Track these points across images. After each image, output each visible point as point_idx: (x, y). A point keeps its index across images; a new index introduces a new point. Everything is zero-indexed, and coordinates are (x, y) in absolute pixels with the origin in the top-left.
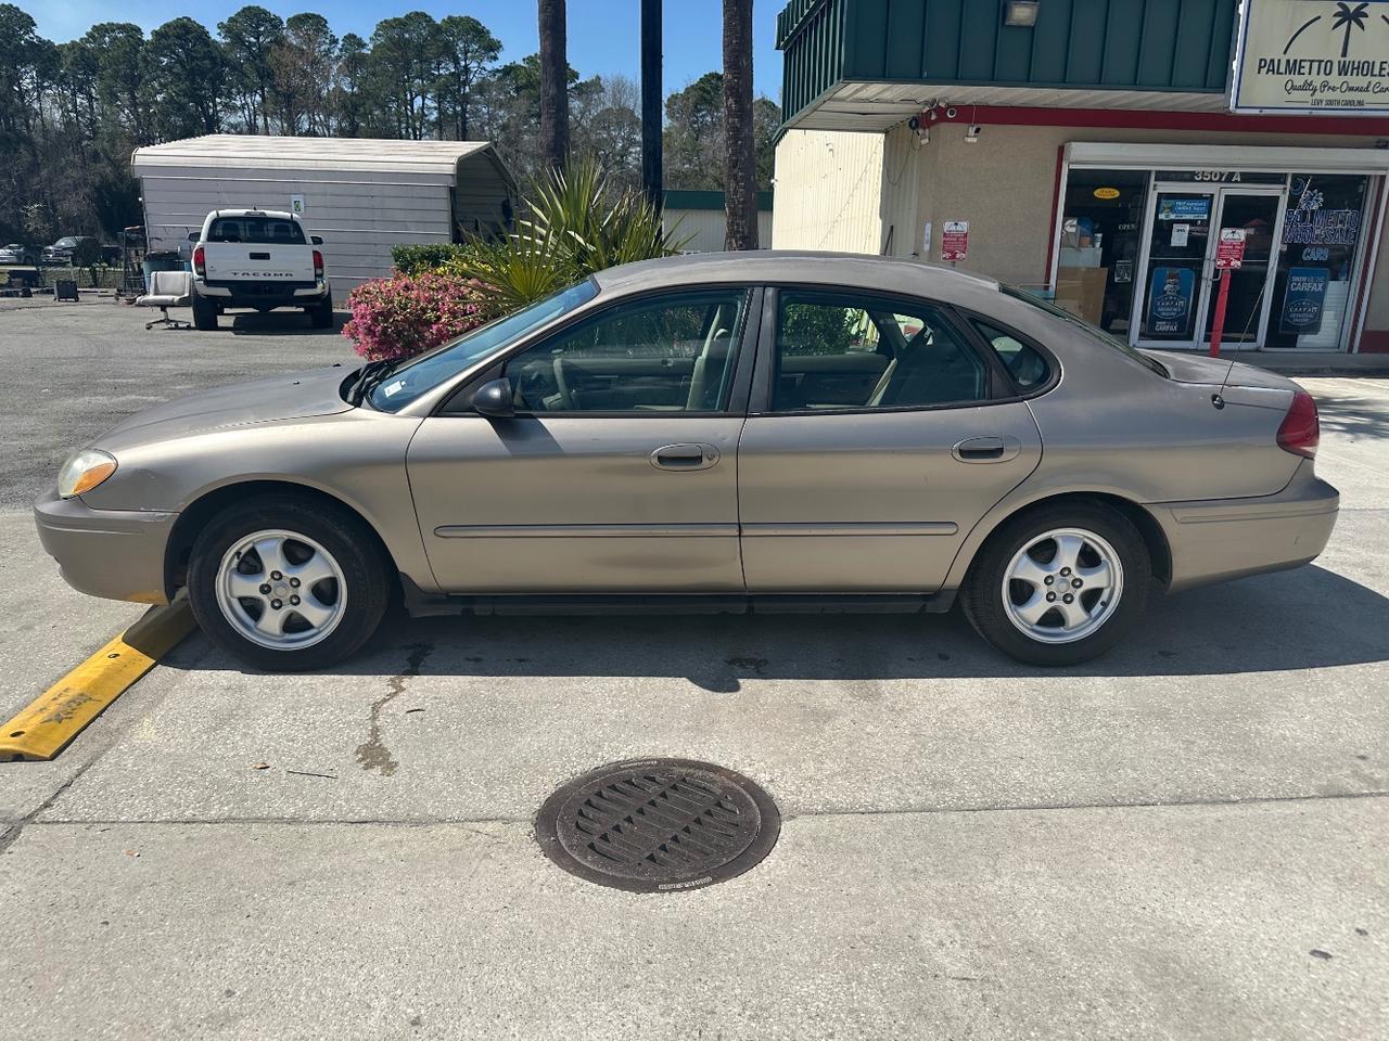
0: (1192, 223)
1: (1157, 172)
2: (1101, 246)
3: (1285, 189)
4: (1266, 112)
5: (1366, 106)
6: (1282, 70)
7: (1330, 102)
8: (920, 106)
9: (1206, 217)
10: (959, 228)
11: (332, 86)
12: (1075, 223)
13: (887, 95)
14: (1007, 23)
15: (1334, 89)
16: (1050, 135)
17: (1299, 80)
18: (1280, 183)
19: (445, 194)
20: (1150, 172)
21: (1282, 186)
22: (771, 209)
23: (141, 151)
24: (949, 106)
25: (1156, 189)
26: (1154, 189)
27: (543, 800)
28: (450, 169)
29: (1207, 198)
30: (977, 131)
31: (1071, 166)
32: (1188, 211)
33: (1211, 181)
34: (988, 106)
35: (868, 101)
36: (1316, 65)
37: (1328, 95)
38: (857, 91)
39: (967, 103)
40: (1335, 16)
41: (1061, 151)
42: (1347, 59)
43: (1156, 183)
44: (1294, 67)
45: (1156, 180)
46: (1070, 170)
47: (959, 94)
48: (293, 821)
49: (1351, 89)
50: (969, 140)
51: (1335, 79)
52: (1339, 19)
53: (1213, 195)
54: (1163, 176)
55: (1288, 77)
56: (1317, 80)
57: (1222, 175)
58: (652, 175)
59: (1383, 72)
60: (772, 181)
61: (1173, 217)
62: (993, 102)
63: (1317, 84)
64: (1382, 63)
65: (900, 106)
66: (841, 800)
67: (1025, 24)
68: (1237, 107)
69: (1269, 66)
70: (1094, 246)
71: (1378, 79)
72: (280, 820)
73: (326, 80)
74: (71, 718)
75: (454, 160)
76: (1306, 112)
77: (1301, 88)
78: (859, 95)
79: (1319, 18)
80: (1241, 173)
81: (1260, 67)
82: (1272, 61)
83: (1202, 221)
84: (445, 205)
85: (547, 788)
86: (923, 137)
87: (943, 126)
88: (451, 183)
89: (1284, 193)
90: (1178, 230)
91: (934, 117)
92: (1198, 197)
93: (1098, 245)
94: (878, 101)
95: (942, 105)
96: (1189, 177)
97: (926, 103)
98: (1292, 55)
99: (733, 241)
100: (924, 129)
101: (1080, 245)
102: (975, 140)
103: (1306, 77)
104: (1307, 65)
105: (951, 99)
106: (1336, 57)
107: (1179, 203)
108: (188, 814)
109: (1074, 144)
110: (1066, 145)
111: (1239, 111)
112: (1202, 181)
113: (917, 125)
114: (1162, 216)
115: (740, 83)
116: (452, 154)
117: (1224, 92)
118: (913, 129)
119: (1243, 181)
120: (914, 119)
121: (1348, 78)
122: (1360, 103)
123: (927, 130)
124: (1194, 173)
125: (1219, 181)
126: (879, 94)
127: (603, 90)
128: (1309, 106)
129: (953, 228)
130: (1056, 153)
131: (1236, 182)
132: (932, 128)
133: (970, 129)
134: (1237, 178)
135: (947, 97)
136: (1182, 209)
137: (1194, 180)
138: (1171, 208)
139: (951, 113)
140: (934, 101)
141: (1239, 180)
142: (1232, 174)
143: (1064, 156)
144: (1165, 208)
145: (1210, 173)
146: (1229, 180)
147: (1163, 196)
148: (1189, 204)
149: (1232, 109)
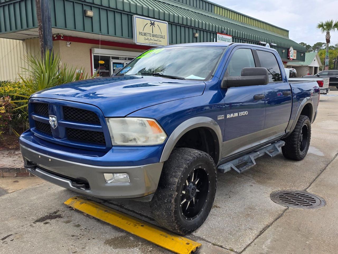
1: (112, 57)
4: (142, 44)
5: (158, 44)
6: (143, 35)
7: (152, 43)
12: (96, 70)
14: (86, 15)
15: (152, 40)
16: (89, 46)
17: (146, 38)
20: (110, 57)
26: (112, 61)
29: (122, 64)
30: (70, 43)
31: (94, 55)
33: (122, 60)
34: (71, 37)
36: (148, 34)
37: (151, 41)
40: (150, 23)
41: (91, 50)
42: (153, 33)
43: (112, 60)
44: (145, 34)
45: (112, 59)
46: (94, 56)
49: (155, 40)
50: (68, 46)
51: (152, 38)
52: (151, 24)
53: (123, 63)
54: (113, 58)
55: (145, 36)
56: (149, 38)
57: (124, 58)
59: (160, 37)
63: (149, 39)
64: (159, 35)
67: (90, 16)
69: (140, 33)
71: (158, 39)
76: (148, 45)
77: (147, 39)
79: (147, 24)
80: (128, 58)
81: (139, 34)
82: (141, 32)
87: (60, 41)
91: (56, 38)
92: (120, 64)
95: (62, 35)
96: (117, 58)
98: (145, 32)
102: (70, 46)
103: (147, 37)
104: (147, 34)
106: (152, 33)
107: (117, 65)
109: (95, 49)
111: (137, 44)
112: (121, 59)
114: (114, 68)
117: (133, 39)
121: (154, 38)
122: (157, 44)
124: (119, 57)
125: (124, 60)
128: (149, 43)
130: (89, 51)
131: (127, 60)
132: (55, 41)
133: (68, 42)
134: (127, 59)
135: (62, 33)
136: (118, 66)
137: (119, 59)
138: (116, 66)
139: (62, 37)
140: (58, 34)
141: (128, 59)
142: (126, 58)
143: (92, 52)
144: (114, 66)
145: (122, 57)
146: (126, 59)
147: (114, 63)
148: (120, 65)
149: (136, 43)
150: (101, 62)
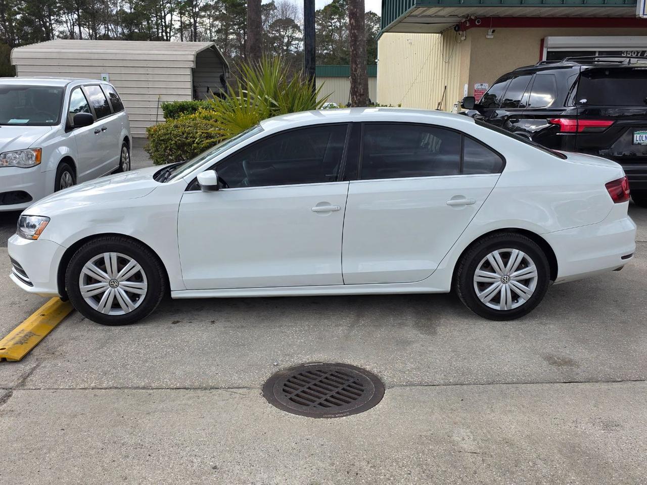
1: (599, 52)
8: (460, 19)
10: (483, 87)
11: (119, 8)
13: (442, 13)
16: (536, 32)
19: (189, 72)
20: (595, 52)
22: (376, 77)
23: (15, 50)
24: (476, 18)
27: (265, 379)
28: (192, 58)
30: (493, 31)
31: (549, 50)
33: (632, 57)
34: (500, 17)
35: (430, 16)
38: (424, 11)
39: (488, 16)
41: (542, 41)
46: (548, 52)
47: (482, 12)
48: (144, 388)
50: (488, 37)
57: (638, 52)
58: (310, 63)
60: (376, 61)
62: (502, 15)
65: (448, 19)
66: (416, 380)
68: (644, 14)
72: (138, 388)
73: (115, 4)
74: (26, 343)
75: (194, 53)
78: (425, 14)
84: (189, 78)
85: (267, 375)
86: (463, 35)
87: (474, 29)
88: (192, 65)
91: (467, 25)
94: (436, 16)
95: (473, 17)
96: (618, 54)
97: (463, 16)
99: (355, 97)
100: (463, 31)
102: (492, 37)
105: (478, 14)
108: (93, 385)
109: (549, 38)
110: (545, 38)
111: (645, 17)
112: (627, 57)
113: (458, 28)
115: (358, 11)
116: (193, 49)
117: (636, 7)
118: (457, 31)
120: (457, 25)
123: (464, 32)
124: (622, 51)
125: (636, 57)
126: (436, 12)
127: (276, 8)
129: (480, 87)
130: (540, 43)
132: (468, 31)
133: (489, 30)
134: (646, 54)
135: (475, 13)
139: (478, 22)
140: (468, 16)
142: (643, 53)
143: (544, 44)
145: (631, 52)
146: (642, 57)
149: (641, 15)
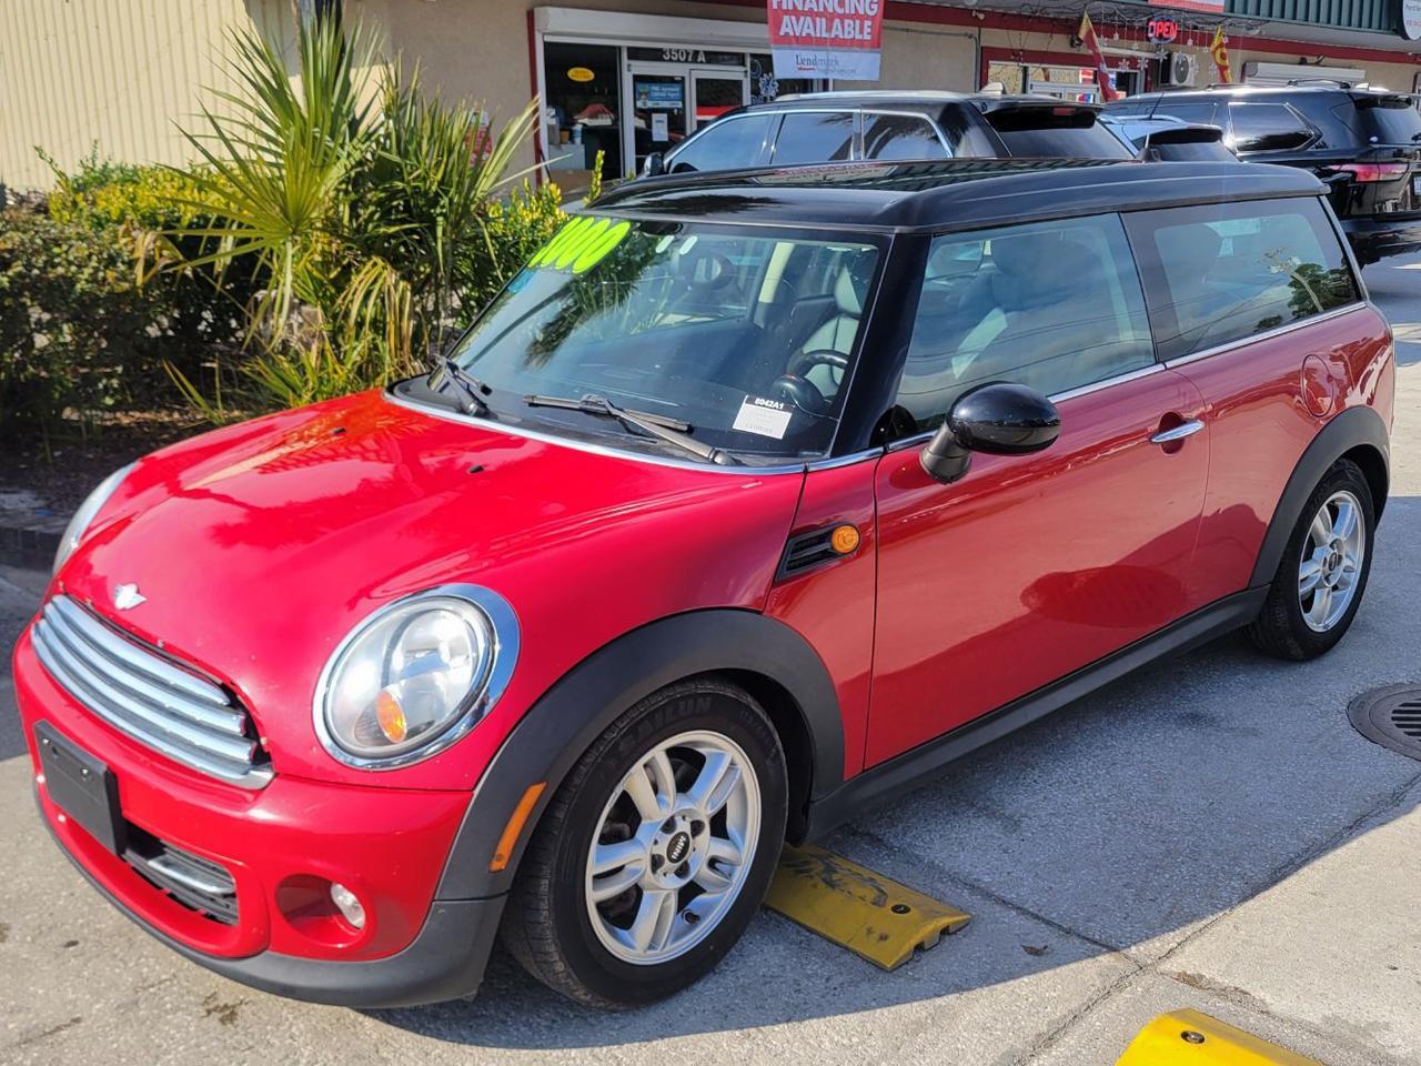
0: (669, 111)
2: (582, 142)
3: (746, 72)
9: (680, 105)
12: (553, 113)
18: (739, 65)
20: (620, 48)
21: (743, 69)
25: (630, 70)
26: (629, 70)
29: (677, 82)
31: (548, 39)
32: (661, 98)
33: (678, 61)
41: (530, 16)
43: (633, 62)
45: (630, 58)
53: (683, 78)
54: (635, 54)
57: (687, 53)
61: (650, 104)
70: (573, 142)
80: (706, 53)
83: (678, 109)
89: (746, 76)
90: (658, 121)
92: (670, 80)
93: (578, 140)
96: (655, 55)
101: (561, 142)
107: (654, 88)
109: (550, 10)
110: (536, 10)
112: (671, 60)
114: (639, 104)
119: (709, 61)
124: (661, 50)
125: (686, 61)
130: (525, 20)
131: (702, 62)
134: (701, 58)
136: (657, 94)
137: (664, 60)
138: (646, 94)
141: (704, 60)
142: (696, 53)
143: (538, 25)
144: (641, 94)
145: (678, 52)
146: (695, 60)
147: (638, 79)
148: (663, 89)
150: (581, 75)
